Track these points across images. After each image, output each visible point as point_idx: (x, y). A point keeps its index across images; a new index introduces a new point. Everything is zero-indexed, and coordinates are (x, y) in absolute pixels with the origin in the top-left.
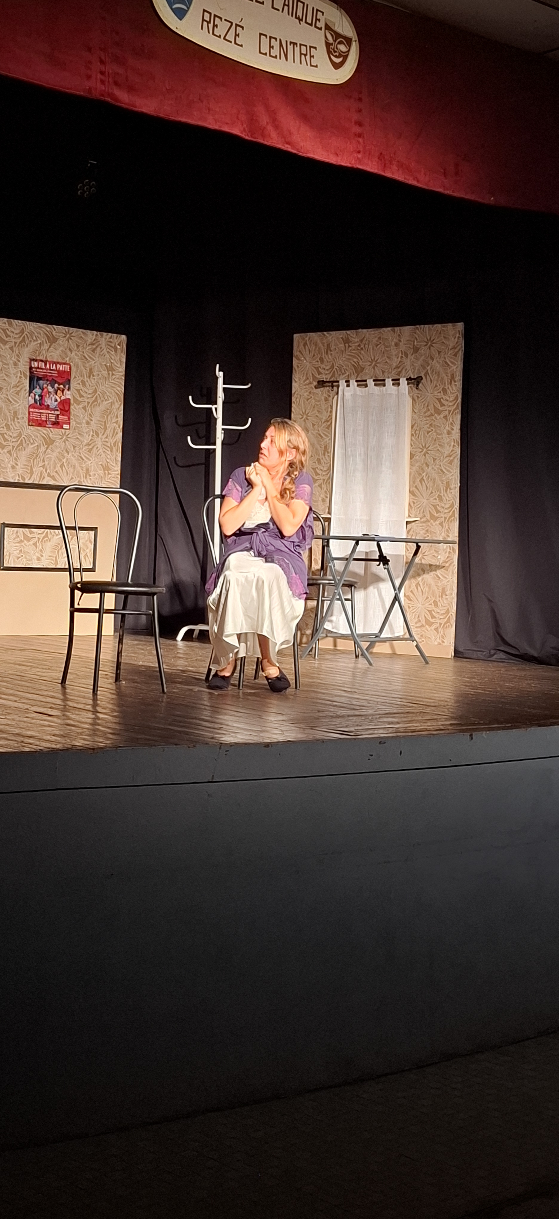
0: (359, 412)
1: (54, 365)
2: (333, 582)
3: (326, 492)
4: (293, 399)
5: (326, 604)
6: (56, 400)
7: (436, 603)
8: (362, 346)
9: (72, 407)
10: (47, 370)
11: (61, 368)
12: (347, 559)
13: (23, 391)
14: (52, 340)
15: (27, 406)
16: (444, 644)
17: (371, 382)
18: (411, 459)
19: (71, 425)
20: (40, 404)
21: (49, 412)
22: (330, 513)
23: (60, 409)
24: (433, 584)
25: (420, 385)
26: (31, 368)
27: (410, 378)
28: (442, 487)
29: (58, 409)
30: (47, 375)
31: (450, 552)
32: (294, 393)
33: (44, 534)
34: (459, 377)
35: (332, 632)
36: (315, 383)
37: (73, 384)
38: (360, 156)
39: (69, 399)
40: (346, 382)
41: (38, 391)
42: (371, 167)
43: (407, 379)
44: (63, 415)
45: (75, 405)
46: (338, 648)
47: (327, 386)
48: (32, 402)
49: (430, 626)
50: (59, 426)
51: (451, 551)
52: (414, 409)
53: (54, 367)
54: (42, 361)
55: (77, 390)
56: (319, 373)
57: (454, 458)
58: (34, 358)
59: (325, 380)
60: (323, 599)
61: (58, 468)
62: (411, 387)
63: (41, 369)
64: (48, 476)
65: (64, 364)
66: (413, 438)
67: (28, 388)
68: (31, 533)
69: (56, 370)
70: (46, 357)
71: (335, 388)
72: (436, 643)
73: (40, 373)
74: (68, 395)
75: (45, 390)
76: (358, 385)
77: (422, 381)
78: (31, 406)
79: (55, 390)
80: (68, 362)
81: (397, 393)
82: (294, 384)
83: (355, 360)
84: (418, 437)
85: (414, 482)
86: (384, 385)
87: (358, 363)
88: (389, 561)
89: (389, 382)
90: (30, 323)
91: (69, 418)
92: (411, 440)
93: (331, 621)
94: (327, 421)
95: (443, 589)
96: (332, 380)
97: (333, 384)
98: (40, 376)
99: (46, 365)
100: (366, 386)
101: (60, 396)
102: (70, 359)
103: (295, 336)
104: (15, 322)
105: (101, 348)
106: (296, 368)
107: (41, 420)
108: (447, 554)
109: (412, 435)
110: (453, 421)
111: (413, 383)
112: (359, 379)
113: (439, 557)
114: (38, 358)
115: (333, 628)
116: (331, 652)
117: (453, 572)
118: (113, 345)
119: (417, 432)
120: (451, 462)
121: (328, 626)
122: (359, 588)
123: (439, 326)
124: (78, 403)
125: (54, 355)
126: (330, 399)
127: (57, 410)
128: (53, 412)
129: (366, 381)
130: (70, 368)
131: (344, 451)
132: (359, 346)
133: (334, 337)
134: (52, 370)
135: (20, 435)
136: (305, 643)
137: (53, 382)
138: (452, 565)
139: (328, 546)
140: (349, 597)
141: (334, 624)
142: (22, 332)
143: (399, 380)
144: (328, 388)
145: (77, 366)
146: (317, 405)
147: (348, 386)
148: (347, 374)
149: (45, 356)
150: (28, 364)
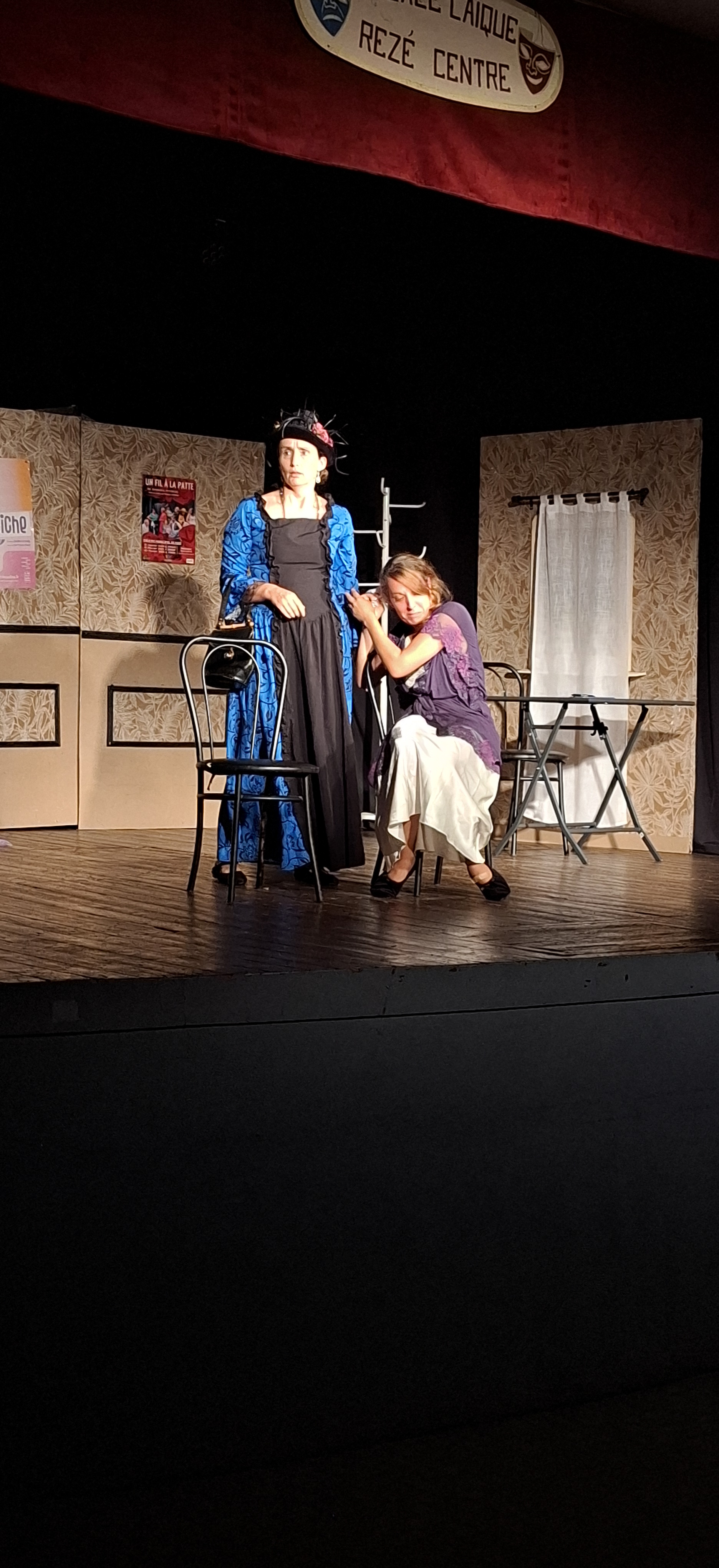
0: (567, 535)
1: (174, 483)
2: (534, 757)
3: (524, 640)
4: (481, 522)
5: (526, 785)
6: (177, 528)
7: (668, 783)
8: (570, 451)
9: (196, 536)
10: (165, 489)
11: (182, 485)
12: (552, 727)
13: (134, 517)
14: (172, 450)
15: (140, 535)
16: (679, 836)
17: (581, 498)
18: (634, 595)
19: (196, 559)
20: (156, 532)
21: (168, 543)
22: (529, 667)
23: (182, 539)
24: (664, 758)
25: (646, 499)
26: (145, 487)
27: (633, 490)
28: (675, 632)
29: (179, 538)
30: (165, 496)
31: (686, 717)
32: (482, 513)
33: (163, 699)
34: (696, 489)
35: (533, 822)
36: (509, 500)
37: (199, 506)
38: (565, 205)
39: (194, 526)
40: (548, 497)
41: (153, 515)
42: (580, 218)
43: (628, 493)
44: (186, 547)
45: (201, 533)
46: (542, 842)
47: (524, 504)
48: (146, 529)
49: (661, 812)
50: (181, 561)
51: (688, 715)
52: (639, 532)
53: (174, 485)
54: (158, 478)
55: (203, 514)
56: (515, 487)
57: (691, 594)
58: (149, 474)
59: (521, 495)
60: (522, 779)
61: (180, 613)
62: (633, 502)
63: (158, 487)
64: (167, 625)
65: (187, 481)
66: (637, 569)
67: (141, 513)
68: (147, 698)
69: (177, 489)
70: (164, 473)
71: (535, 506)
72: (669, 835)
73: (157, 493)
74: (192, 521)
75: (163, 514)
76: (565, 502)
77: (649, 495)
78: (145, 536)
79: (175, 514)
80: (191, 479)
81: (615, 510)
82: (481, 501)
83: (560, 469)
84: (644, 567)
85: (639, 627)
86: (599, 501)
87: (565, 473)
88: (606, 728)
89: (605, 497)
90: (144, 429)
91: (194, 551)
92: (634, 571)
93: (532, 808)
94: (524, 549)
95: (678, 764)
96: (531, 495)
97: (533, 502)
98: (156, 497)
99: (163, 483)
100: (575, 502)
101: (181, 521)
102: (194, 474)
103: (482, 439)
104: (124, 428)
105: (233, 459)
106: (484, 481)
107: (157, 553)
108: (683, 719)
109: (636, 565)
110: (689, 546)
111: (634, 498)
112: (565, 493)
113: (672, 723)
114: (154, 474)
115: (535, 817)
116: (533, 848)
117: (690, 743)
118: (249, 455)
119: (642, 561)
120: (686, 600)
121: (528, 814)
122: (570, 764)
123: (670, 422)
124: (205, 531)
125: (174, 469)
126: (529, 519)
127: (178, 541)
128: (173, 543)
129: (574, 496)
130: (194, 487)
131: (547, 588)
132: (566, 450)
133: (532, 440)
134: (173, 489)
135: (131, 573)
136: (500, 836)
137: (172, 505)
138: (690, 732)
139: (527, 710)
140: (556, 776)
141: (536, 812)
142: (133, 440)
143: (618, 493)
144: (525, 506)
145: (204, 484)
146: (511, 528)
147: (552, 502)
148: (550, 487)
149: (162, 471)
150: (141, 481)
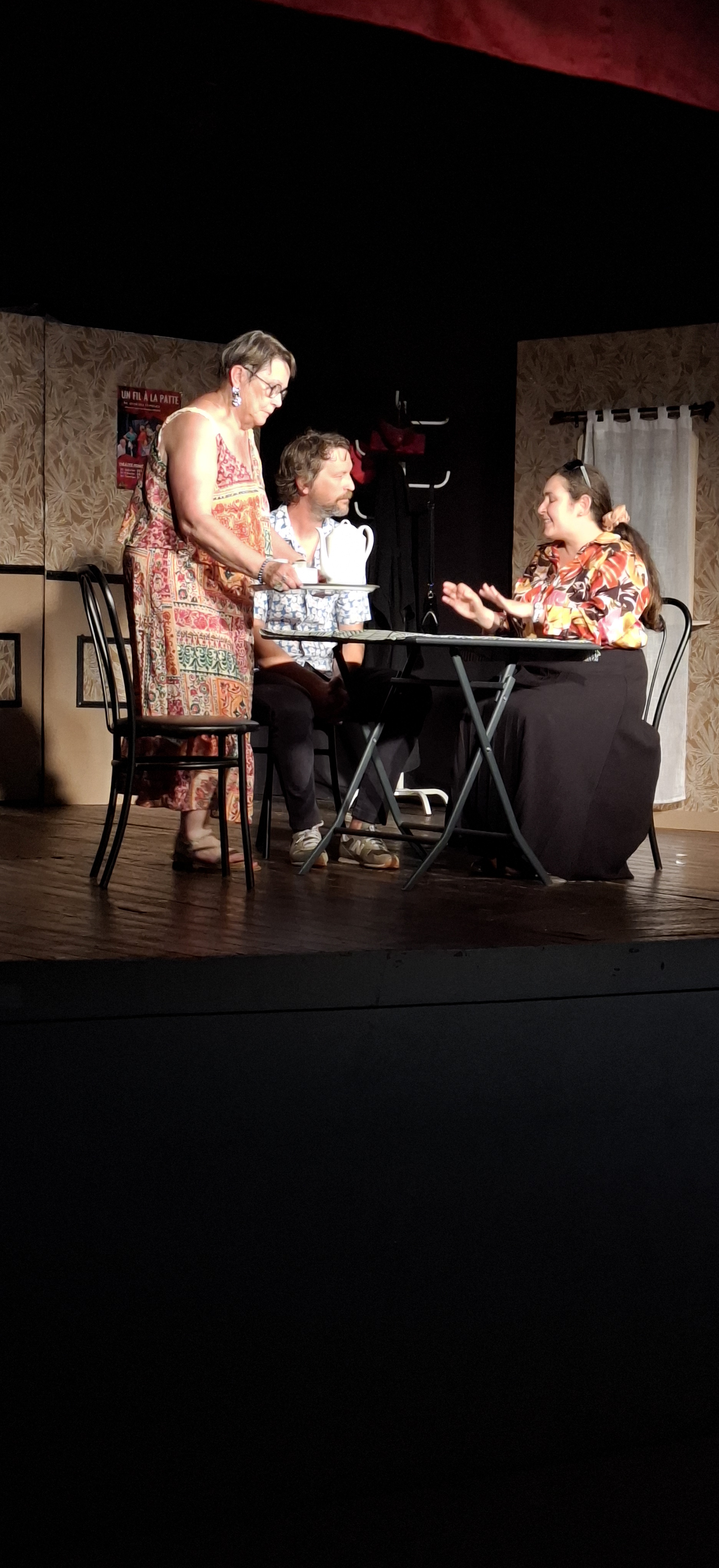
0: (618, 457)
1: (156, 396)
4: (518, 442)
8: (623, 357)
10: (143, 402)
11: (165, 399)
13: (108, 436)
14: (152, 357)
15: (116, 458)
17: (635, 414)
18: (697, 529)
20: (134, 454)
25: (711, 417)
26: (120, 401)
27: (696, 404)
32: (519, 432)
36: (550, 417)
38: (606, 61)
40: (597, 413)
41: (131, 435)
43: (690, 408)
47: (568, 421)
48: (122, 451)
52: (702, 454)
53: (156, 399)
54: (137, 390)
56: (557, 401)
58: (125, 385)
59: (565, 411)
62: (696, 419)
63: (136, 401)
65: (170, 393)
66: (700, 498)
67: (116, 432)
69: (158, 403)
70: (143, 383)
71: (581, 424)
73: (135, 407)
76: (616, 419)
77: (715, 410)
78: (120, 459)
80: (175, 390)
81: (675, 428)
82: (517, 418)
83: (611, 379)
84: (708, 496)
85: (702, 566)
86: (656, 417)
87: (616, 384)
89: (663, 412)
90: (119, 332)
92: (697, 500)
98: (134, 413)
99: (142, 396)
100: (628, 419)
102: (179, 386)
103: (520, 344)
104: (95, 331)
106: (521, 393)
109: (699, 493)
111: (699, 413)
112: (617, 408)
114: (131, 386)
119: (706, 488)
125: (156, 380)
126: (574, 439)
129: (628, 411)
132: (618, 357)
133: (579, 344)
134: (154, 403)
135: (105, 503)
143: (678, 408)
144: (570, 423)
146: (553, 450)
147: (600, 419)
148: (599, 401)
150: (116, 394)
